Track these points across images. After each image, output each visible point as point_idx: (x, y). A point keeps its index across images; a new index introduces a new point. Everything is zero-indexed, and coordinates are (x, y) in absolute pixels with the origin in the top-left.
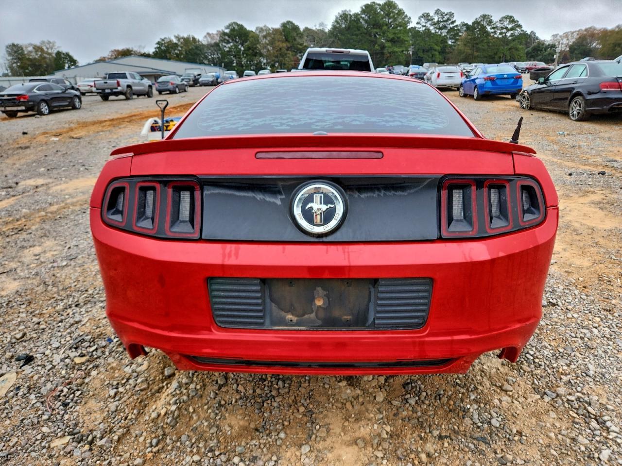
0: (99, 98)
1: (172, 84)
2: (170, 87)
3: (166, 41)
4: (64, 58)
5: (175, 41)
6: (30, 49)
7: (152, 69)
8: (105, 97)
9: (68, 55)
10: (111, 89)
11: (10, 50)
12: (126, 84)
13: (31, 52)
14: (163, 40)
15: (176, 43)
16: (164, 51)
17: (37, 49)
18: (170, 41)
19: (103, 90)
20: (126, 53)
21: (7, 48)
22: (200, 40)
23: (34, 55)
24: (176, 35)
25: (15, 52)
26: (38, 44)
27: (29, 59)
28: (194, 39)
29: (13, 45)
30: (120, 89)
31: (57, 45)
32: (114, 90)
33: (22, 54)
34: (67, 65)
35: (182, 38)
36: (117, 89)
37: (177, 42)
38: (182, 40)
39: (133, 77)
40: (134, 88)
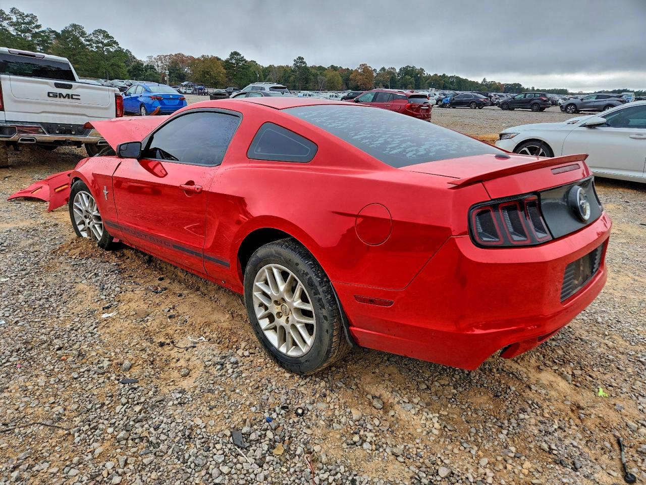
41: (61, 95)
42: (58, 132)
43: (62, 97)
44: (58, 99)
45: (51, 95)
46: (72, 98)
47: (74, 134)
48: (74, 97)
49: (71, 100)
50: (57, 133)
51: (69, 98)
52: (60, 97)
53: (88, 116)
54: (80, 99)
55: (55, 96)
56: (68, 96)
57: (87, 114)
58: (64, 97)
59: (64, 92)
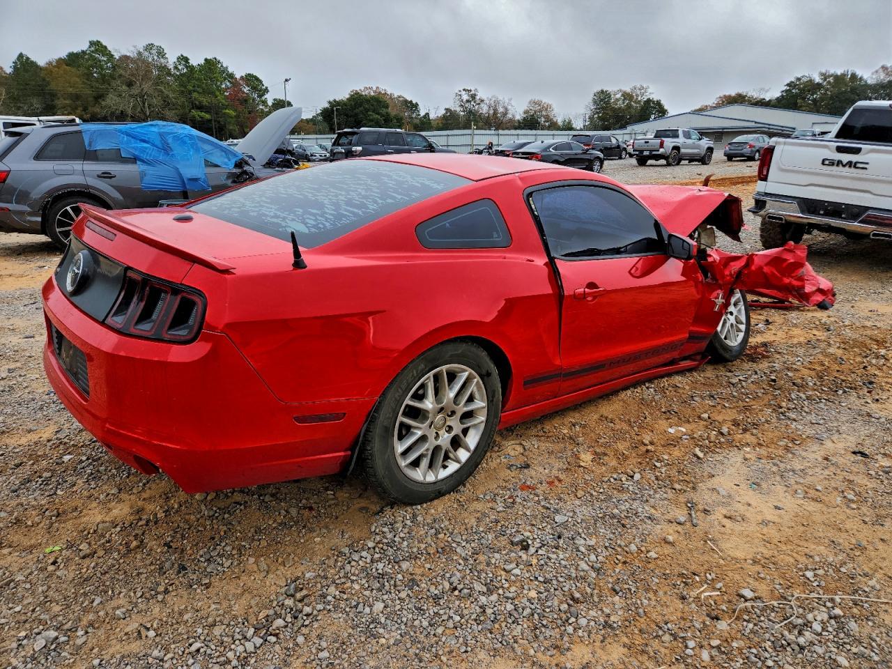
0: (634, 161)
1: (751, 146)
2: (747, 150)
3: (805, 80)
4: (652, 107)
5: (818, 79)
6: (618, 96)
7: (756, 122)
8: (642, 161)
9: (659, 103)
10: (651, 151)
11: (596, 98)
12: (672, 145)
13: (617, 100)
14: (799, 79)
15: (818, 84)
16: (796, 96)
17: (627, 96)
18: (811, 81)
19: (641, 152)
20: (739, 100)
21: (595, 95)
22: (865, 77)
23: (621, 104)
24: (824, 71)
25: (602, 100)
26: (628, 90)
27: (614, 110)
28: (854, 76)
29: (602, 91)
30: (662, 150)
31: (649, 91)
32: (654, 153)
33: (608, 103)
34: (653, 117)
35: (832, 76)
36: (658, 151)
37: (821, 81)
38: (831, 79)
39: (687, 135)
40: (683, 151)
41: (839, 163)
42: (822, 212)
43: (841, 165)
44: (834, 168)
45: (827, 162)
46: (855, 167)
47: (844, 218)
48: (859, 165)
49: (853, 170)
50: (821, 215)
51: (850, 167)
52: (838, 165)
53: (875, 195)
54: (866, 168)
55: (832, 163)
56: (850, 164)
57: (872, 191)
58: (844, 166)
59: (845, 158)
